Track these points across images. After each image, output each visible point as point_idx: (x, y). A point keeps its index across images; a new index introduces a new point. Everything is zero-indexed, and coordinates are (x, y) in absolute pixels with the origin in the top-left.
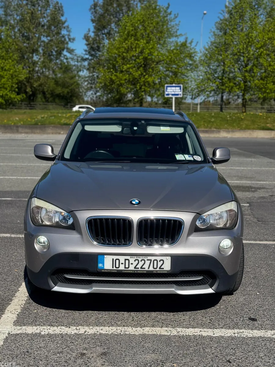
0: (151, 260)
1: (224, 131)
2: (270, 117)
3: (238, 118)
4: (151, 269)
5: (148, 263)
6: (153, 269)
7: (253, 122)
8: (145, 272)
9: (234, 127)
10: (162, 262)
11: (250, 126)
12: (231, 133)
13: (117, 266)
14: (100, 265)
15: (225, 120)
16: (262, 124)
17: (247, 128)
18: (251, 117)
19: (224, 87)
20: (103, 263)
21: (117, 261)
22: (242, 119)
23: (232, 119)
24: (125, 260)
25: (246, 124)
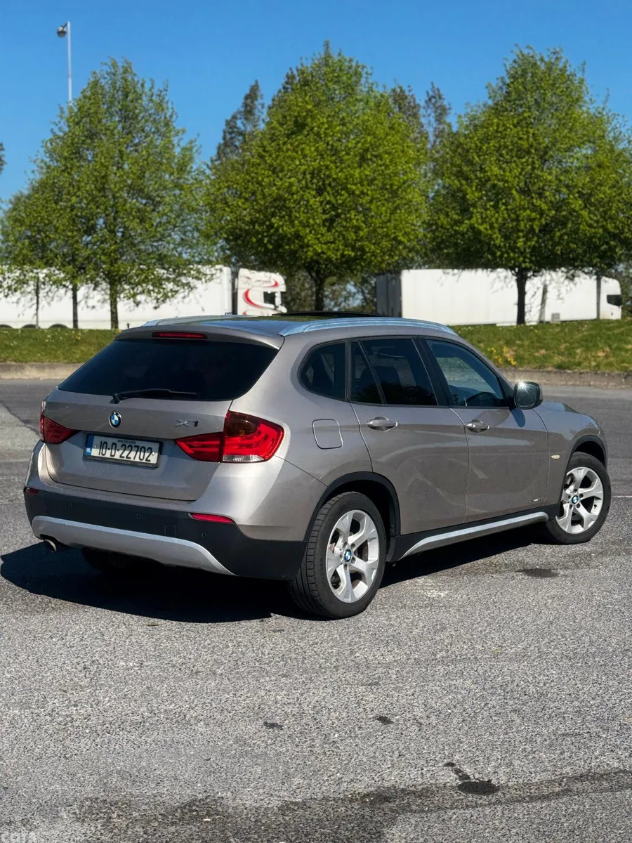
1: (32, 366)
9: (56, 357)
12: (47, 370)
25: (82, 351)
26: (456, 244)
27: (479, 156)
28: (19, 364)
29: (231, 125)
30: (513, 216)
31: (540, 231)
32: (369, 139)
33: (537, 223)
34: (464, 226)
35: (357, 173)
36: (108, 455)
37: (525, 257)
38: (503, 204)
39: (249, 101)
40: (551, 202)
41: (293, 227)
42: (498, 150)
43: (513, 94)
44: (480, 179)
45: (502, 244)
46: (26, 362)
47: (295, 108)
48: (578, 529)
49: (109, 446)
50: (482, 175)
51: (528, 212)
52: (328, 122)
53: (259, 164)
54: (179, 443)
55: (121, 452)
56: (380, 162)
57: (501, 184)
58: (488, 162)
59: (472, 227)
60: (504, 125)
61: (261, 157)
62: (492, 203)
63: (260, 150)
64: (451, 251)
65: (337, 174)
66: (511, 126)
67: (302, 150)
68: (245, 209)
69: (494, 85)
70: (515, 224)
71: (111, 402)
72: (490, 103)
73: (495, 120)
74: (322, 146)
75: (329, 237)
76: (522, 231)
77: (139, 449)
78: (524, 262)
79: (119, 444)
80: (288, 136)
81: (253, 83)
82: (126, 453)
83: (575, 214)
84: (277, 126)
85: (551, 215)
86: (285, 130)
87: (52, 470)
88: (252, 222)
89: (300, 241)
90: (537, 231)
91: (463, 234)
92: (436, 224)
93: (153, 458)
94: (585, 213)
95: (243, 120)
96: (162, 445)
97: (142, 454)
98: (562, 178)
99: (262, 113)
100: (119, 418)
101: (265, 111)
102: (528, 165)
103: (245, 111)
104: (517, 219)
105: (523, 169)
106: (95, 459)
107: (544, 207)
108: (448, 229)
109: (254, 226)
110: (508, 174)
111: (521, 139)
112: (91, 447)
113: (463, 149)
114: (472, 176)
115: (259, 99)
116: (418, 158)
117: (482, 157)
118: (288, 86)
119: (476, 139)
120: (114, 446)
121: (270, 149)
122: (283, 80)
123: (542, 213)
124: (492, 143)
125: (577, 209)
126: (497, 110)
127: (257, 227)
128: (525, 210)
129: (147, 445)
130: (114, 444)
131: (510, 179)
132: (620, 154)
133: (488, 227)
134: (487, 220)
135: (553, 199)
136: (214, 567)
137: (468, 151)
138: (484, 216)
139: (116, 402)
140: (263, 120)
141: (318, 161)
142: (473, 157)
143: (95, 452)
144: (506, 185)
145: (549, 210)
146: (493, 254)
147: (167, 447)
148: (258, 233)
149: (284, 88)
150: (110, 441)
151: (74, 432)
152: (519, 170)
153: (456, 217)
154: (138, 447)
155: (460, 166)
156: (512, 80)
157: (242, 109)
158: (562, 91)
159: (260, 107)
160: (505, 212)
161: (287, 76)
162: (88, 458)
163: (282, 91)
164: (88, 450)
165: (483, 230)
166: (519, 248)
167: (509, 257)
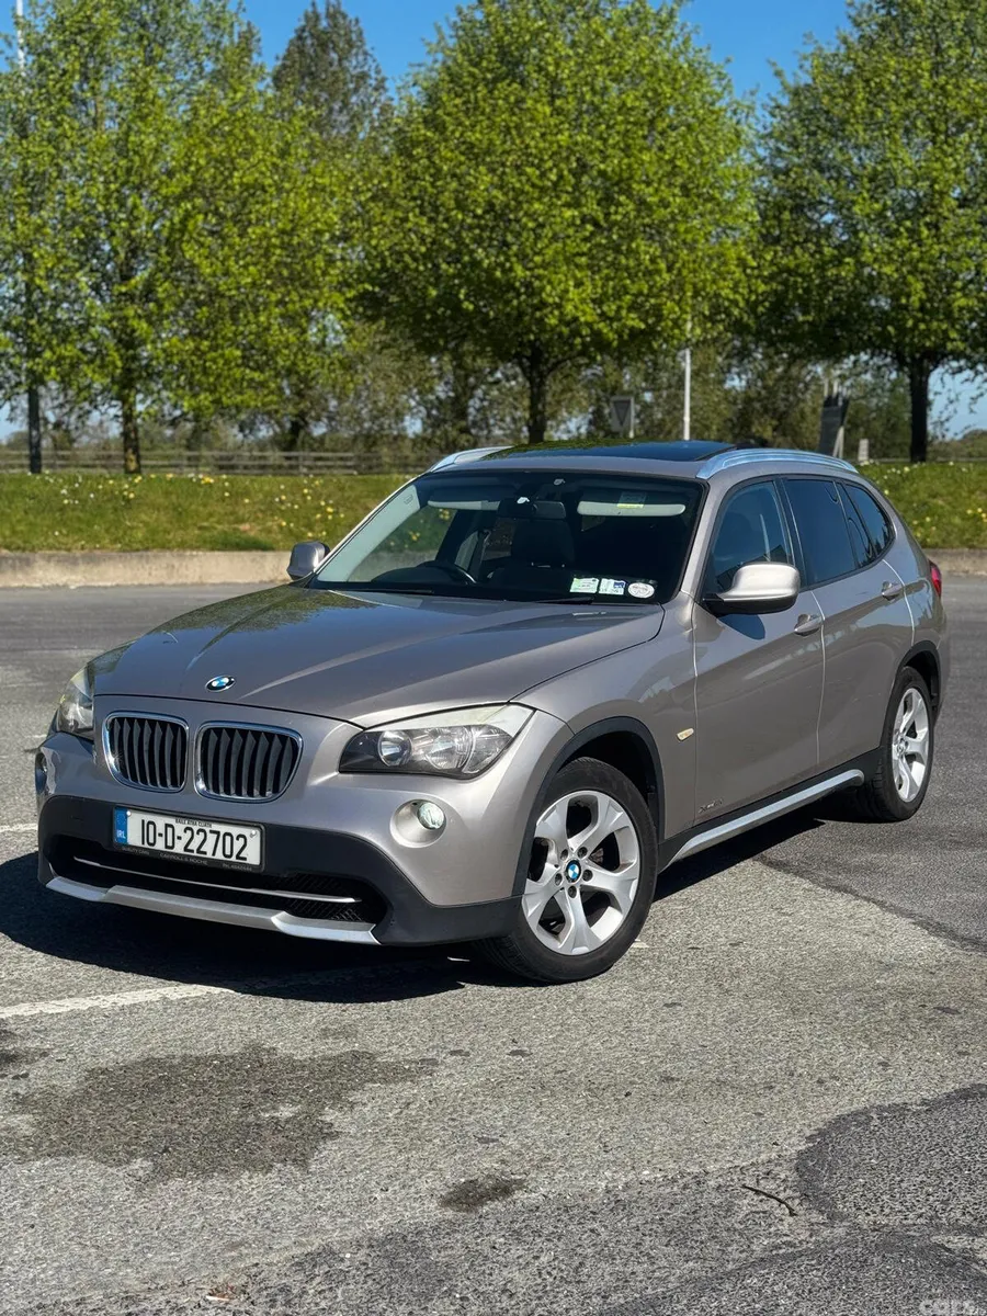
0: (218, 833)
1: (49, 559)
2: (247, 494)
3: (111, 496)
4: (219, 856)
5: (211, 838)
6: (223, 858)
7: (180, 515)
8: (205, 863)
9: (95, 538)
10: (242, 840)
11: (167, 532)
12: (82, 567)
13: (151, 841)
14: (120, 834)
15: (49, 506)
16: (219, 522)
17: (156, 543)
18: (167, 494)
19: (38, 365)
20: (125, 829)
21: (151, 827)
22: (128, 501)
23: (84, 502)
24: (167, 826)
25: (146, 524)
28: (18, 553)
46: (33, 550)
167: (928, 329)
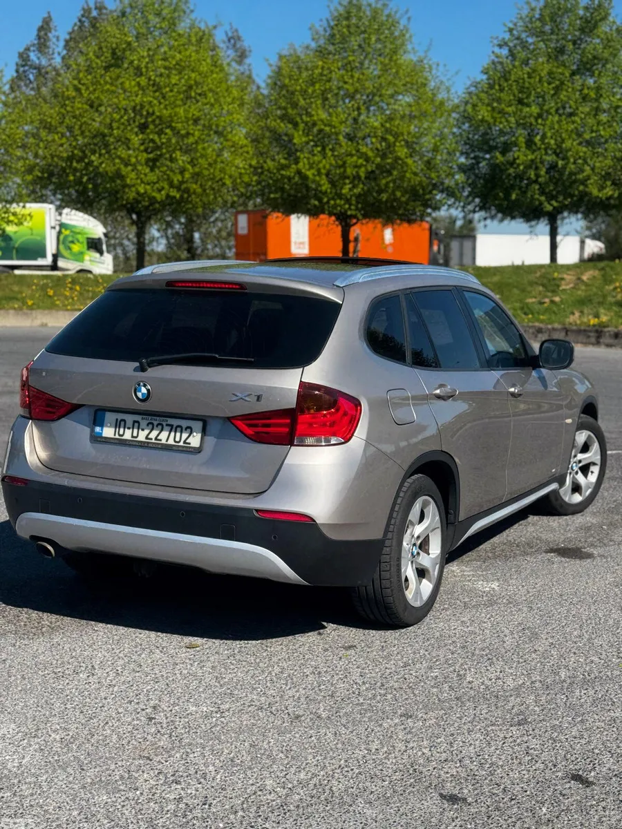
26: (282, 189)
27: (305, 99)
29: (24, 57)
30: (340, 163)
31: (366, 178)
32: (193, 75)
33: (363, 169)
34: (292, 170)
35: (181, 111)
36: (128, 435)
37: (350, 205)
38: (330, 150)
39: (42, 33)
40: (377, 149)
41: (114, 165)
42: (324, 92)
43: (338, 36)
44: (306, 124)
45: (329, 191)
47: (112, 39)
48: (577, 498)
49: (129, 423)
50: (308, 119)
51: (355, 158)
52: (149, 56)
53: (74, 98)
54: (234, 422)
55: (147, 432)
56: (205, 101)
57: (327, 129)
58: (314, 106)
59: (299, 172)
60: (329, 68)
61: (77, 90)
62: (319, 149)
63: (76, 82)
64: (278, 195)
65: (160, 111)
66: (336, 70)
67: (122, 84)
68: (62, 145)
69: (317, 26)
70: (342, 170)
71: (135, 370)
72: (313, 45)
73: (320, 63)
74: (143, 81)
75: (152, 177)
76: (348, 178)
77: (172, 428)
78: (350, 209)
79: (143, 423)
80: (107, 68)
81: (46, 15)
82: (154, 434)
83: (400, 162)
84: (93, 57)
85: (376, 162)
86: (102, 61)
87: (43, 454)
88: (70, 159)
89: (122, 181)
90: (363, 178)
91: (289, 179)
92: (262, 167)
93: (195, 440)
94: (409, 161)
95: (37, 52)
96: (205, 424)
97: (178, 435)
98: (388, 125)
99: (58, 46)
100: (148, 390)
101: (62, 43)
102: (354, 111)
103: (38, 44)
104: (344, 165)
105: (349, 115)
106: (107, 441)
107: (370, 154)
108: (274, 174)
109: (71, 163)
110: (334, 119)
111: (346, 83)
112: (102, 426)
113: (287, 91)
114: (298, 119)
115: (53, 31)
116: (242, 98)
117: (308, 101)
118: (84, 19)
119: (301, 81)
120: (136, 425)
121: (86, 82)
122: (79, 14)
123: (367, 160)
124: (317, 86)
125: (403, 157)
126: (321, 53)
127: (75, 164)
128: (352, 155)
129: (184, 423)
130: (135, 422)
131: (337, 125)
132: (442, 103)
133: (316, 173)
134: (314, 166)
135: (379, 146)
136: (286, 577)
137: (293, 93)
138: (311, 161)
139: (143, 369)
140: (59, 54)
141: (140, 96)
142: (299, 100)
143: (108, 432)
144: (333, 130)
145: (375, 157)
146: (320, 200)
147: (214, 427)
148: (75, 170)
149: (80, 21)
150: (130, 419)
151: (77, 407)
152: (346, 115)
153: (283, 161)
154: (172, 426)
155: (285, 108)
156: (336, 22)
157: (36, 42)
158: (386, 37)
159: (54, 40)
160: (332, 158)
161: (83, 9)
162: (97, 439)
163: (78, 23)
164: (98, 429)
165: (311, 176)
166: (344, 195)
167: (335, 204)
